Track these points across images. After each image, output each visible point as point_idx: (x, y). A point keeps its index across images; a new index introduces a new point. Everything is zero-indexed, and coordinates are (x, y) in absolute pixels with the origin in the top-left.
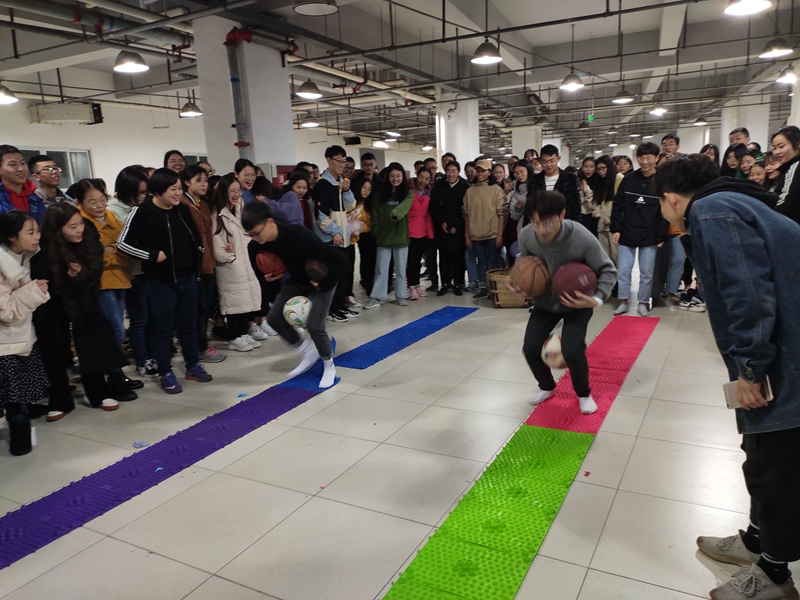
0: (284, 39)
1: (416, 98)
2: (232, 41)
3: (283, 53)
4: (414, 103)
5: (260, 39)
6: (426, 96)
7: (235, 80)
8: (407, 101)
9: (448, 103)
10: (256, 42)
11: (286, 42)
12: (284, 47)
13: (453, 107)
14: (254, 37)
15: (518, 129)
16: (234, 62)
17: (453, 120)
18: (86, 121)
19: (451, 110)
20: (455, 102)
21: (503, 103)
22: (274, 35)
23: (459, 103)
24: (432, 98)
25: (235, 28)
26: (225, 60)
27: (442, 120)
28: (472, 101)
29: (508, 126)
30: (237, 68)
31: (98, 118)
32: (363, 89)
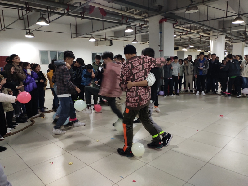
0: (174, 20)
1: (204, 35)
2: (161, 22)
3: (173, 24)
4: (203, 36)
5: (169, 20)
6: (207, 34)
7: (161, 33)
8: (201, 36)
9: (215, 36)
10: (168, 22)
11: (174, 21)
12: (174, 22)
13: (216, 37)
14: (167, 20)
15: (235, 44)
16: (161, 28)
17: (216, 41)
18: (108, 45)
19: (216, 38)
20: (217, 35)
21: (234, 35)
22: (171, 19)
23: (219, 36)
24: (209, 34)
25: (162, 18)
26: (159, 27)
27: (212, 42)
28: (224, 35)
29: (231, 43)
30: (161, 29)
31: (111, 44)
32: (189, 33)
